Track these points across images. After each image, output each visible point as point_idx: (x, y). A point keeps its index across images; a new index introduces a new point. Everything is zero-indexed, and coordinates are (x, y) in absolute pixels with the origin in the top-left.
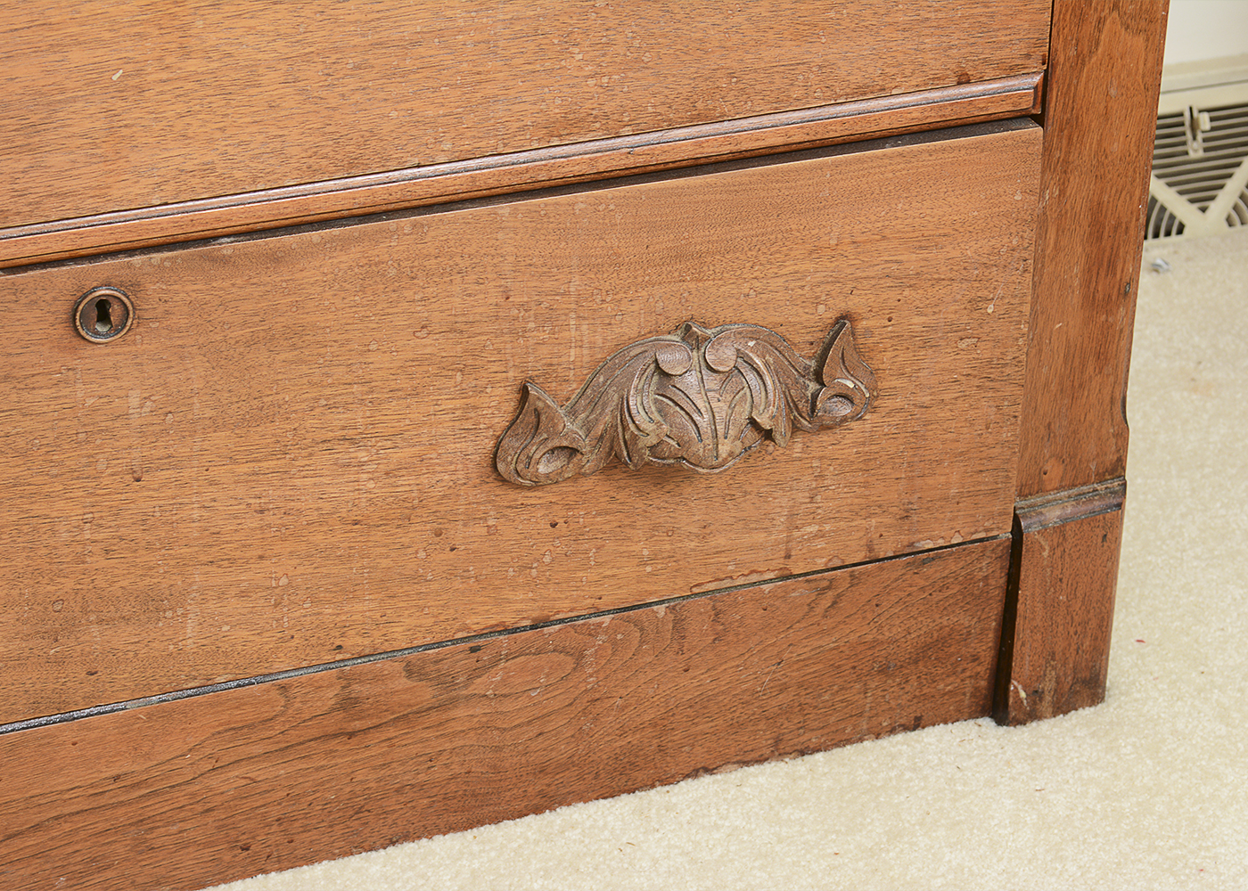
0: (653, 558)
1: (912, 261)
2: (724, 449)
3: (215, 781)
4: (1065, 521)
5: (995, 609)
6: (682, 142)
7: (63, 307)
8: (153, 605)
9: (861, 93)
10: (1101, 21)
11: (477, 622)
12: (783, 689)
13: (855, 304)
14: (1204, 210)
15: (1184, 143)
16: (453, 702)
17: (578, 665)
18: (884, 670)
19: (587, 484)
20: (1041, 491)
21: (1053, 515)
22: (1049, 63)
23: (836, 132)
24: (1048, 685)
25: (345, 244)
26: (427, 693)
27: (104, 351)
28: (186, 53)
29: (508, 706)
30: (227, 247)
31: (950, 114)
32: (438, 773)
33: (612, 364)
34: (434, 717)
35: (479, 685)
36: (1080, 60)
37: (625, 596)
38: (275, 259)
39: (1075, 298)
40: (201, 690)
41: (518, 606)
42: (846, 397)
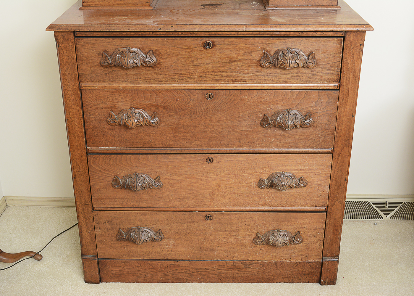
0: (273, 255)
1: (308, 226)
2: (280, 245)
3: (217, 271)
4: (329, 261)
5: (320, 270)
6: (279, 208)
7: (204, 216)
8: (212, 250)
9: (302, 206)
10: (335, 202)
11: (250, 259)
12: (290, 274)
13: (300, 230)
14: (387, 216)
15: (385, 206)
16: (247, 268)
17: (263, 267)
18: (304, 275)
19: (265, 245)
20: (327, 256)
21: (327, 260)
22: (328, 205)
23: (298, 210)
24: (327, 281)
25: (237, 214)
26: (243, 266)
27: (208, 221)
28: (220, 192)
29: (254, 269)
30: (223, 212)
31: (314, 210)
32: (244, 276)
33: (269, 232)
34: (244, 269)
35: (250, 266)
36: (332, 206)
37: (269, 259)
38: (228, 215)
40: (216, 260)
41: (255, 258)
42: (298, 241)
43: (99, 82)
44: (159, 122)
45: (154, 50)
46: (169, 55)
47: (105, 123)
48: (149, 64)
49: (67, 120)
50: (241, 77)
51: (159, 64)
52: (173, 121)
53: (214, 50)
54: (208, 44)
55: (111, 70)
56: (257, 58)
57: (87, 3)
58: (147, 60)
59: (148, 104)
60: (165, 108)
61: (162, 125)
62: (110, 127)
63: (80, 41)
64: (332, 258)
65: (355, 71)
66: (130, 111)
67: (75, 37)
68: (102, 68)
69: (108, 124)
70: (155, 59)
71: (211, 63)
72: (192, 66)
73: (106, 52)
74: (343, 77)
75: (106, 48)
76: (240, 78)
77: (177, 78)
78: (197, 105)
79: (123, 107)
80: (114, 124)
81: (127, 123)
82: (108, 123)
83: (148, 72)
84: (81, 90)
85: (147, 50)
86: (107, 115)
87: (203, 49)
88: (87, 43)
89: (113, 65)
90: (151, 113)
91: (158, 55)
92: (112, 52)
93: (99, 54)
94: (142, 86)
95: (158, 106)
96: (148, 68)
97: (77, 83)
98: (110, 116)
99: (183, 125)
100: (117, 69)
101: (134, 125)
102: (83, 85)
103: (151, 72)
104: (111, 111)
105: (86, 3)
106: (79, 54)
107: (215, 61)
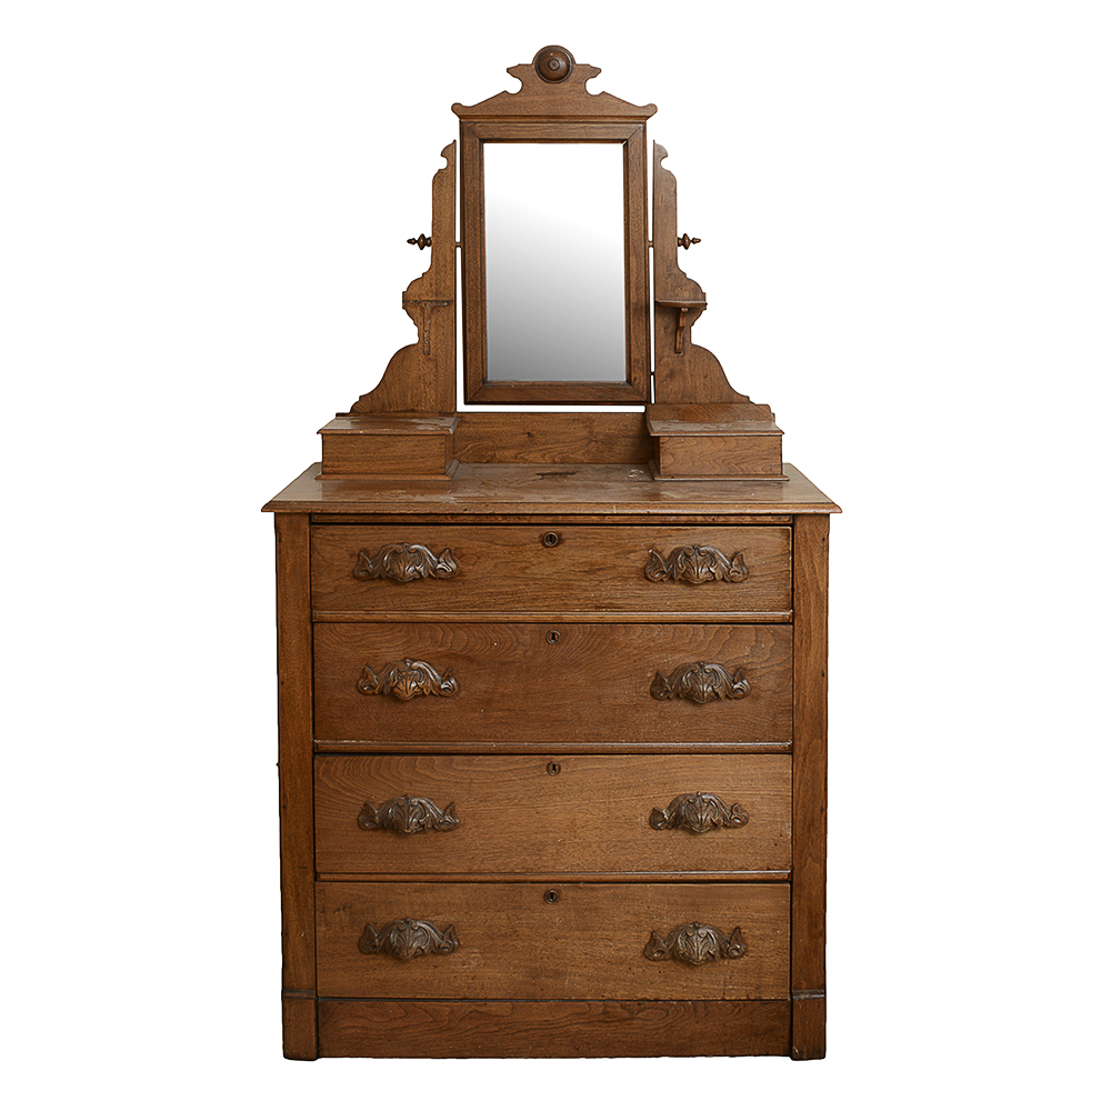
0: (687, 987)
1: (756, 915)
2: (700, 958)
3: (570, 1027)
4: (806, 999)
5: (788, 1023)
6: (694, 874)
7: (543, 893)
8: (558, 974)
9: (741, 869)
10: (806, 859)
11: (639, 996)
12: (726, 1035)
13: (739, 924)
16: (633, 1019)
17: (667, 1015)
18: (755, 1035)
19: (668, 963)
20: (800, 988)
21: (803, 997)
22: (792, 868)
23: (734, 878)
24: (805, 1050)
25: (609, 888)
26: (626, 1015)
27: (550, 906)
28: (575, 837)
29: (648, 1023)
30: (581, 885)
31: (760, 877)
32: (629, 1039)
33: (676, 930)
34: (628, 1022)
35: (640, 1015)
36: (802, 868)
37: (679, 996)
38: (592, 889)
39: (806, 934)
40: (568, 1000)
41: (650, 994)
42: (737, 950)
43: (348, 608)
44: (456, 688)
45: (452, 548)
46: (479, 558)
47: (353, 689)
48: (443, 575)
49: (281, 683)
50: (612, 598)
51: (461, 574)
52: (483, 687)
53: (560, 550)
54: (551, 538)
55: (373, 586)
56: (640, 565)
57: (331, 469)
58: (440, 566)
59: (438, 652)
60: (470, 660)
61: (463, 694)
62: (363, 697)
63: (320, 531)
64: (811, 993)
65: (818, 587)
66: (402, 665)
67: (311, 523)
68: (355, 581)
69: (359, 692)
70: (453, 565)
71: (557, 573)
72: (522, 580)
73: (366, 551)
74: (798, 599)
75: (365, 545)
76: (609, 601)
77: (493, 601)
78: (530, 653)
79: (389, 658)
80: (370, 692)
81: (396, 690)
82: (360, 691)
83: (440, 590)
84: (313, 624)
85: (440, 549)
86: (357, 675)
87: (541, 547)
88: (332, 535)
89: (376, 575)
90: (443, 670)
91: (459, 558)
92: (376, 552)
93: (351, 556)
94: (428, 616)
95: (456, 656)
96: (439, 582)
97: (308, 611)
98: (364, 675)
99: (503, 695)
100: (383, 583)
101: (410, 693)
102: (317, 613)
103: (446, 589)
104: (367, 665)
106: (315, 555)
107: (563, 569)
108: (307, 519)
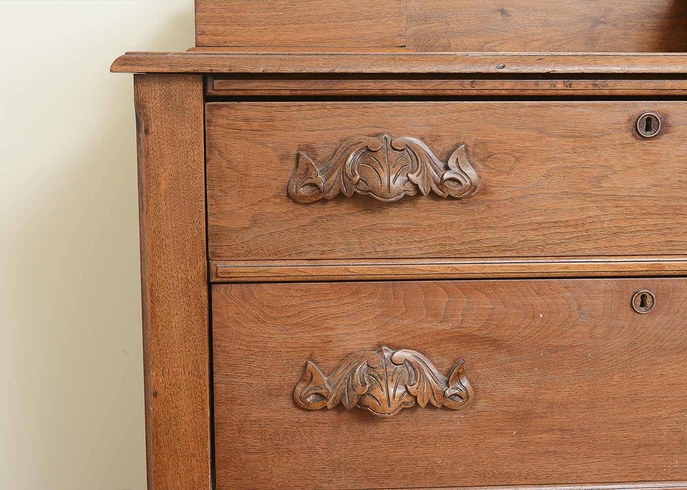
43: (277, 255)
44: (471, 394)
45: (470, 143)
46: (518, 160)
47: (285, 402)
48: (454, 189)
49: (151, 394)
51: (485, 191)
52: (516, 390)
53: (663, 146)
54: (649, 122)
55: (323, 214)
57: (211, 37)
58: (447, 175)
59: (438, 333)
60: (495, 344)
61: (481, 405)
62: (302, 416)
63: (224, 112)
66: (376, 355)
67: (207, 98)
68: (291, 206)
69: (297, 405)
70: (470, 172)
71: (656, 186)
72: (594, 199)
73: (310, 149)
75: (309, 138)
77: (542, 238)
78: (600, 330)
79: (351, 345)
80: (319, 405)
81: (368, 400)
82: (298, 403)
83: (446, 219)
84: (210, 285)
85: (448, 143)
86: (293, 376)
87: (631, 139)
88: (247, 120)
89: (332, 193)
90: (447, 363)
91: (483, 161)
92: (329, 151)
93: (283, 158)
94: (424, 267)
95: (469, 339)
96: (444, 204)
97: (202, 262)
98: (306, 376)
99: (551, 404)
100: (343, 209)
101: (395, 404)
102: (221, 266)
103: (456, 219)
104: (311, 358)
105: (207, 35)
106: (215, 159)
107: (667, 179)
108: (199, 88)
